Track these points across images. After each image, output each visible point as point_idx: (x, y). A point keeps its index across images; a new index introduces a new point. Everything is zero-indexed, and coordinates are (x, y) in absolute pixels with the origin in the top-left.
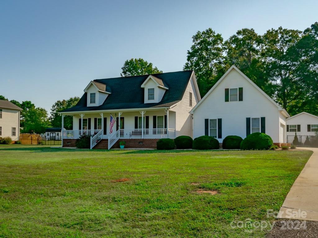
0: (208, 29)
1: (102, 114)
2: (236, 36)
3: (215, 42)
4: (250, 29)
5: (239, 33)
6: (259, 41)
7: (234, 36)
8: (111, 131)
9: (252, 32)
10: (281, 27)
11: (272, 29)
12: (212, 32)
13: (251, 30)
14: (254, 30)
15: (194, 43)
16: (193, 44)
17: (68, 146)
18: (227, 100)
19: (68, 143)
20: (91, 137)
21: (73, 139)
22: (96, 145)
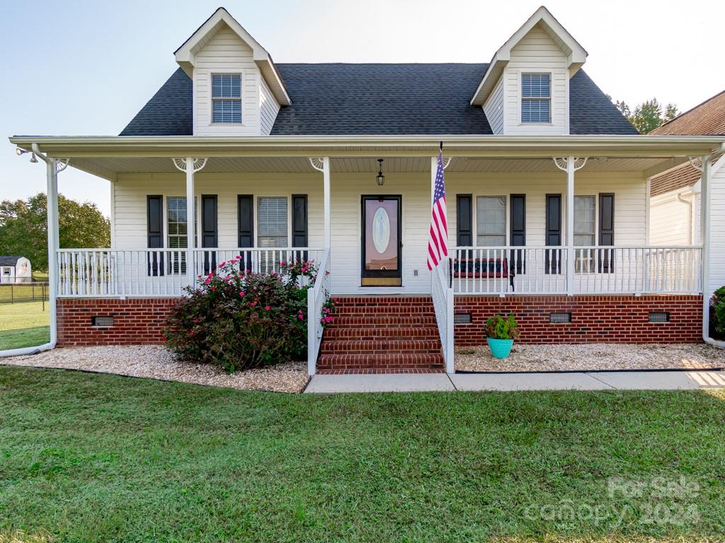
1: (327, 162)
17: (97, 340)
19: (97, 321)
20: (310, 291)
21: (128, 301)
22: (324, 334)
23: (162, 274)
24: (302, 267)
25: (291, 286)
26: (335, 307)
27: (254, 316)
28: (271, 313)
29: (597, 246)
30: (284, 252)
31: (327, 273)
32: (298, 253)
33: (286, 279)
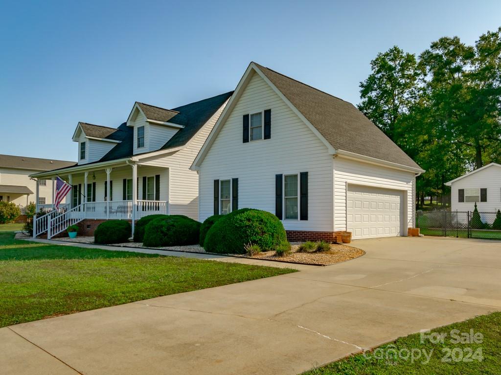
0: (392, 48)
2: (430, 52)
3: (403, 67)
4: (452, 38)
5: (434, 46)
6: (468, 55)
7: (427, 52)
9: (456, 42)
11: (489, 32)
12: (398, 52)
13: (454, 39)
14: (459, 39)
15: (373, 70)
18: (246, 138)
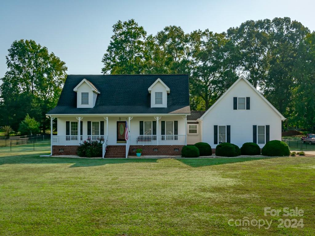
1: (107, 118)
5: (166, 29)
8: (127, 138)
10: (208, 29)
11: (199, 30)
15: (114, 32)
16: (114, 34)
17: (60, 154)
18: (235, 108)
19: (60, 150)
20: (103, 144)
21: (67, 146)
22: (106, 152)
23: (69, 140)
24: (102, 139)
25: (100, 143)
26: (108, 148)
27: (94, 148)
28: (97, 148)
29: (174, 135)
30: (99, 136)
31: (107, 141)
32: (101, 136)
33: (99, 142)
